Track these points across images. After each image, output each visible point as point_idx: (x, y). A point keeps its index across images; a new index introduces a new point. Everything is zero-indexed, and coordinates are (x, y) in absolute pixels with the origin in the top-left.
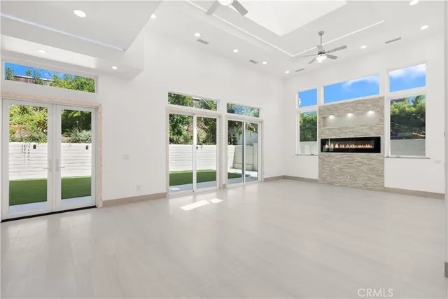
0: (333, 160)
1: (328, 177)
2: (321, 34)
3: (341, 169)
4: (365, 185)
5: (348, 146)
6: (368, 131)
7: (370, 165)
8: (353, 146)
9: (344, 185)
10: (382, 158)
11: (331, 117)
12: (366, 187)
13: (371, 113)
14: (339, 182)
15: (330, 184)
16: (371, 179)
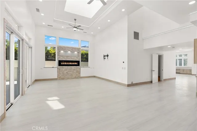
0: (64, 69)
1: (62, 77)
2: (75, 20)
3: (67, 73)
4: (75, 77)
5: (69, 64)
6: (76, 59)
7: (76, 70)
8: (71, 64)
9: (68, 78)
10: (80, 68)
11: (62, 51)
12: (75, 78)
13: (76, 53)
14: (67, 78)
15: (63, 79)
16: (77, 75)
